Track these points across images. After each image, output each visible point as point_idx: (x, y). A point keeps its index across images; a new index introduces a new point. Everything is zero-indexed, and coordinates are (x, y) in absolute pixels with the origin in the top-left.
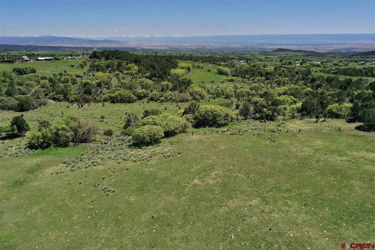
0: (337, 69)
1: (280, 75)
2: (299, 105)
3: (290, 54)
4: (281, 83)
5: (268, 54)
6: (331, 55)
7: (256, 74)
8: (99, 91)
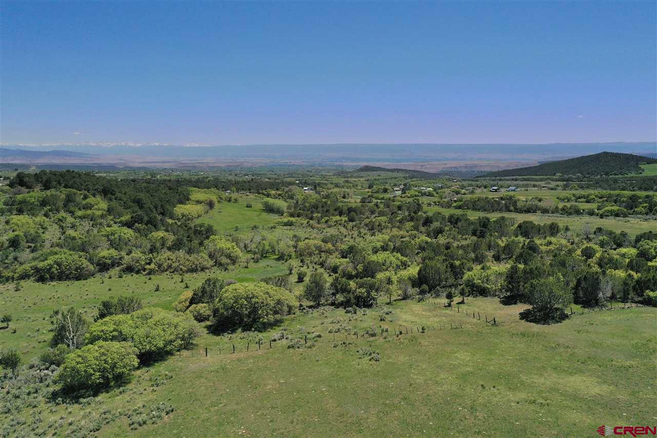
0: (461, 201)
1: (373, 212)
2: (413, 270)
3: (383, 175)
4: (375, 226)
5: (349, 175)
6: (447, 177)
7: (332, 211)
8: (11, 257)
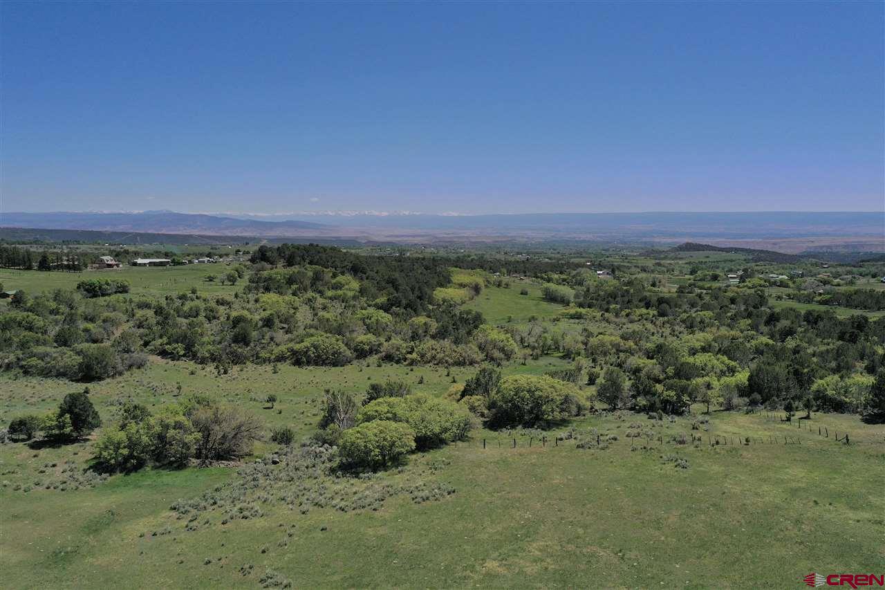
0: (828, 294)
1: (693, 305)
2: (742, 377)
3: (714, 256)
4: (695, 323)
5: (662, 256)
6: (813, 260)
7: (635, 302)
8: (267, 337)
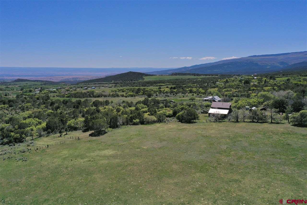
0: (69, 94)
1: (23, 102)
2: (44, 124)
3: (29, 83)
4: (24, 108)
5: (8, 84)
6: (63, 83)
